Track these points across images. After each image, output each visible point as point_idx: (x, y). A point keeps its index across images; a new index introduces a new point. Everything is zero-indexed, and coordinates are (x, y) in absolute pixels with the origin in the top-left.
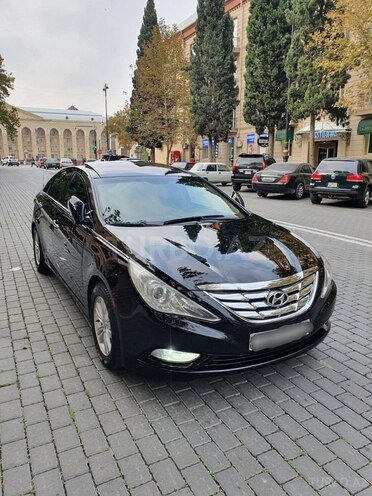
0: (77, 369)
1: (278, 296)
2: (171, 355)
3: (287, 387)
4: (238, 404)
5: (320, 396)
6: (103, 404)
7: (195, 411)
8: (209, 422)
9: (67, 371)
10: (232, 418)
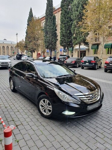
0: (37, 119)
1: (93, 96)
2: (67, 113)
3: (95, 120)
4: (84, 125)
5: (103, 122)
6: (49, 128)
7: (74, 128)
8: (79, 131)
9: (34, 120)
10: (84, 129)
